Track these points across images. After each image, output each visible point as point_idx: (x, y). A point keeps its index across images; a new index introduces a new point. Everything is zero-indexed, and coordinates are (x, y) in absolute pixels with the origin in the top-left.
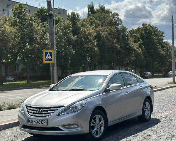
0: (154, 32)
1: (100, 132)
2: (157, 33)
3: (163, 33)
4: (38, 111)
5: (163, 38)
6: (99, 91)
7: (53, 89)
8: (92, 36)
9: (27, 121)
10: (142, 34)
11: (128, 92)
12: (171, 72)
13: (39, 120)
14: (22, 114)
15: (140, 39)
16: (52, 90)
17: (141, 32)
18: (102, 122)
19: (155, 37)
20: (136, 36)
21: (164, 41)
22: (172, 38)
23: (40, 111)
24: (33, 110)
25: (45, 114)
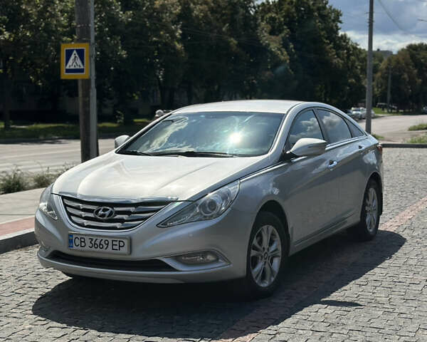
0: (319, 9)
1: (272, 271)
2: (325, 12)
3: (338, 14)
4: (101, 212)
5: (339, 25)
6: (268, 157)
7: (129, 149)
8: (171, 13)
9: (67, 240)
10: (291, 15)
11: (335, 163)
12: (353, 109)
13: (104, 239)
14: (50, 219)
15: (285, 27)
16: (124, 151)
17: (288, 9)
18: (277, 245)
19: (319, 22)
20: (276, 19)
21: (341, 33)
22: (368, 24)
23: (107, 213)
24: (84, 210)
25: (122, 221)
